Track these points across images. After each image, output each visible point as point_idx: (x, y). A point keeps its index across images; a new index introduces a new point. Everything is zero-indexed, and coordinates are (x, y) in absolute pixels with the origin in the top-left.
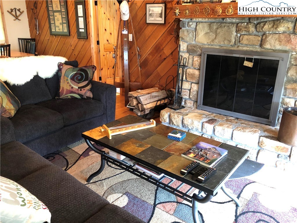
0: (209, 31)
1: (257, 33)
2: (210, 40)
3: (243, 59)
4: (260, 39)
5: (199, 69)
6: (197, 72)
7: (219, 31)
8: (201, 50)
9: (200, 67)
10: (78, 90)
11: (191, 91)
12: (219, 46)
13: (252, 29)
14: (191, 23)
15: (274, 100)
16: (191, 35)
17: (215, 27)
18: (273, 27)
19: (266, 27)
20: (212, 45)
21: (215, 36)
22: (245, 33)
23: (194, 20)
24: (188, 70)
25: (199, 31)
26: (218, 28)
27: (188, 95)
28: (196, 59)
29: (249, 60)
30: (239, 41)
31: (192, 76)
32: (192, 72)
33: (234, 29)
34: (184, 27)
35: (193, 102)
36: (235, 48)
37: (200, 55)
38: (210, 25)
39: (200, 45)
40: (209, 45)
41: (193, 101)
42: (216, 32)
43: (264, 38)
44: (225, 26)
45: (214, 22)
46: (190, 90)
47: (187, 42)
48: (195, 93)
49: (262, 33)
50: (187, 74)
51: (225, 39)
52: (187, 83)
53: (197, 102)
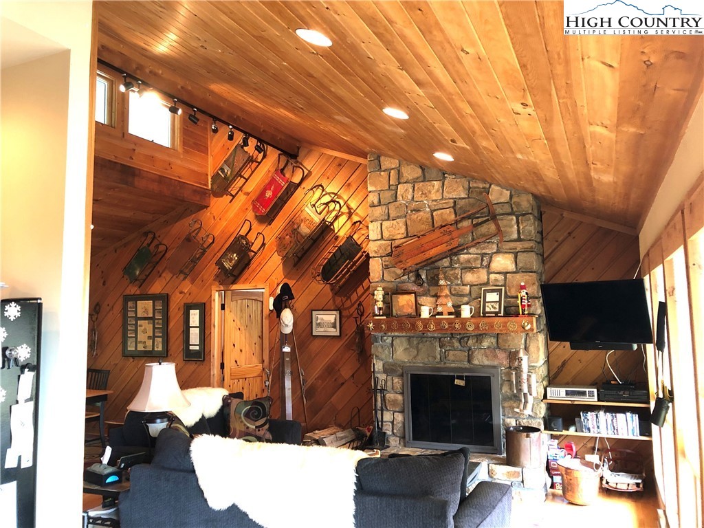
0: (408, 347)
1: (462, 348)
2: (411, 358)
3: (453, 378)
4: (466, 354)
5: (402, 393)
6: (400, 397)
7: (420, 346)
8: (402, 369)
9: (403, 390)
10: (255, 430)
11: (395, 423)
12: (423, 363)
13: (457, 344)
14: (385, 338)
15: (495, 422)
16: (386, 352)
17: (415, 343)
18: (477, 342)
19: (470, 342)
20: (414, 363)
21: (416, 352)
22: (450, 348)
23: (390, 334)
24: (388, 396)
25: (397, 347)
26: (419, 343)
27: (391, 430)
28: (396, 380)
29: (460, 378)
30: (444, 357)
31: (394, 402)
32: (392, 398)
33: (437, 344)
34: (377, 342)
35: (398, 439)
36: (442, 365)
37: (402, 375)
38: (409, 340)
39: (399, 363)
40: (410, 363)
41: (399, 437)
42: (417, 347)
43: (470, 353)
44: (426, 341)
45: (413, 337)
46: (392, 422)
47: (382, 360)
48: (400, 425)
49: (468, 348)
50: (387, 401)
51: (429, 356)
52: (388, 413)
53: (404, 437)
